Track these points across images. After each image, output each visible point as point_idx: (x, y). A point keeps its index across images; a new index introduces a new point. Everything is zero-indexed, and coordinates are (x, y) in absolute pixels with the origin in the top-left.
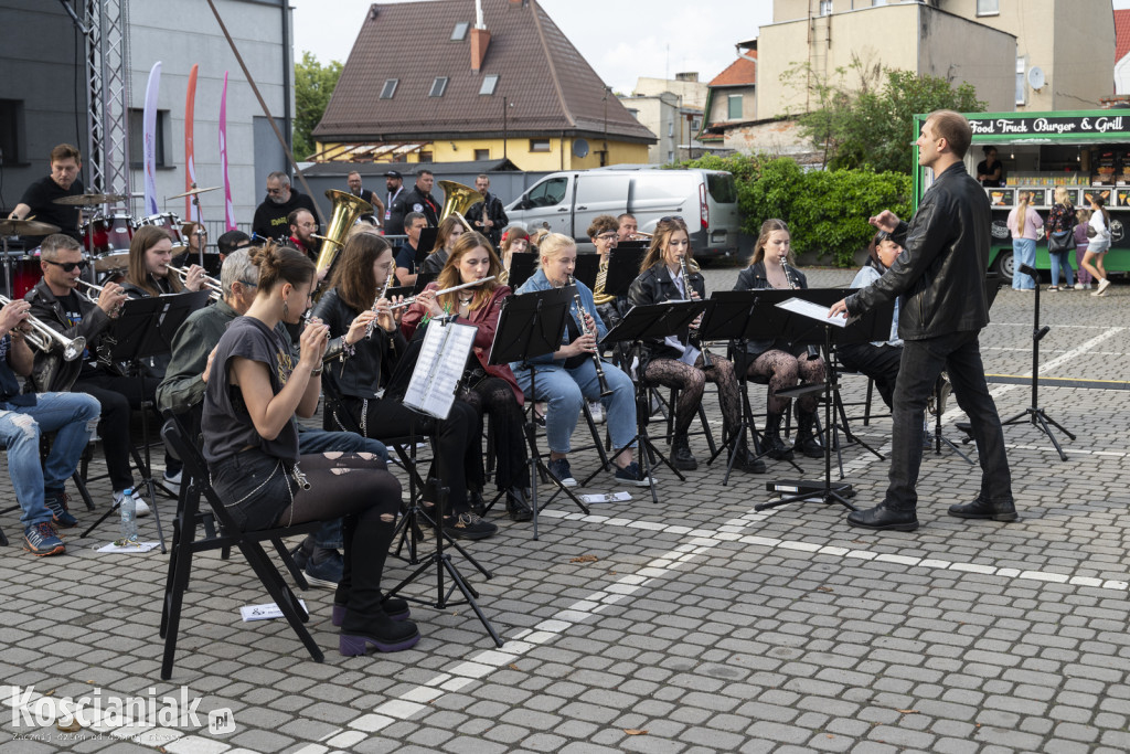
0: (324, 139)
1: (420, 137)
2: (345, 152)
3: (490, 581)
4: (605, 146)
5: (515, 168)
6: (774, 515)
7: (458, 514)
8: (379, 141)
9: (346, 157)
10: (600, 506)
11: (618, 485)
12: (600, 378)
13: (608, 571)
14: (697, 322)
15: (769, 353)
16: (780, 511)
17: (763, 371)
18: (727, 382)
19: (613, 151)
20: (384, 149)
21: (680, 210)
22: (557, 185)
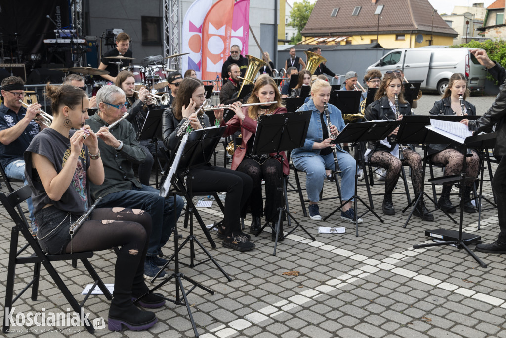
0: (306, 35)
1: (347, 34)
2: (314, 41)
3: (229, 283)
4: (432, 37)
5: (381, 47)
6: (423, 253)
7: (235, 236)
8: (328, 36)
9: (314, 43)
10: (325, 235)
11: (344, 221)
12: (335, 163)
13: (300, 284)
14: (396, 131)
15: (447, 150)
16: (428, 250)
17: (442, 161)
18: (416, 167)
19: (435, 40)
20: (331, 39)
21: (455, 68)
22: (397, 55)
